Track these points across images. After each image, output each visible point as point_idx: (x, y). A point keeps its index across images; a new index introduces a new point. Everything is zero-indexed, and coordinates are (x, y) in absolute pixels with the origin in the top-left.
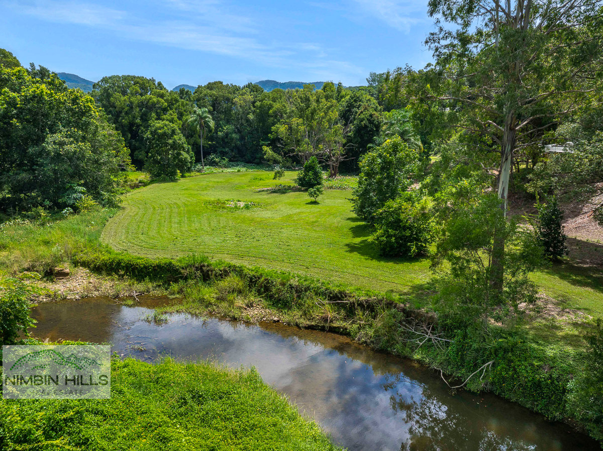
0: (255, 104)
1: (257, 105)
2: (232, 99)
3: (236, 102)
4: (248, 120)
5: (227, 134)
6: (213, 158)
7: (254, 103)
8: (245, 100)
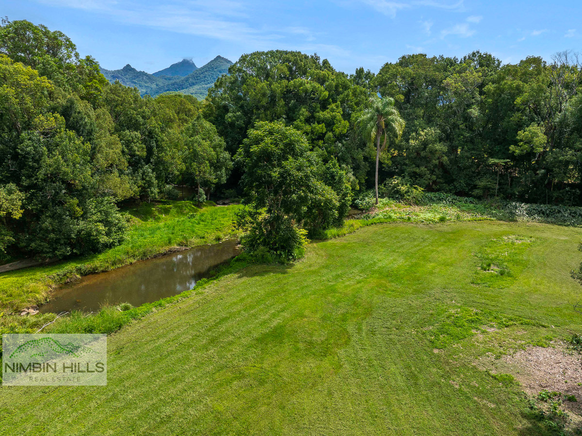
0: (485, 89)
1: (489, 91)
2: (441, 82)
3: (448, 85)
4: (467, 118)
5: (425, 144)
6: (398, 185)
7: (481, 86)
8: (465, 82)
